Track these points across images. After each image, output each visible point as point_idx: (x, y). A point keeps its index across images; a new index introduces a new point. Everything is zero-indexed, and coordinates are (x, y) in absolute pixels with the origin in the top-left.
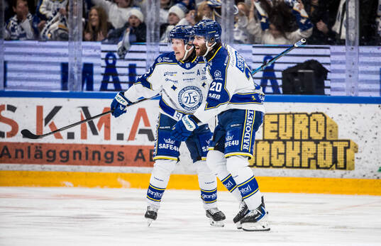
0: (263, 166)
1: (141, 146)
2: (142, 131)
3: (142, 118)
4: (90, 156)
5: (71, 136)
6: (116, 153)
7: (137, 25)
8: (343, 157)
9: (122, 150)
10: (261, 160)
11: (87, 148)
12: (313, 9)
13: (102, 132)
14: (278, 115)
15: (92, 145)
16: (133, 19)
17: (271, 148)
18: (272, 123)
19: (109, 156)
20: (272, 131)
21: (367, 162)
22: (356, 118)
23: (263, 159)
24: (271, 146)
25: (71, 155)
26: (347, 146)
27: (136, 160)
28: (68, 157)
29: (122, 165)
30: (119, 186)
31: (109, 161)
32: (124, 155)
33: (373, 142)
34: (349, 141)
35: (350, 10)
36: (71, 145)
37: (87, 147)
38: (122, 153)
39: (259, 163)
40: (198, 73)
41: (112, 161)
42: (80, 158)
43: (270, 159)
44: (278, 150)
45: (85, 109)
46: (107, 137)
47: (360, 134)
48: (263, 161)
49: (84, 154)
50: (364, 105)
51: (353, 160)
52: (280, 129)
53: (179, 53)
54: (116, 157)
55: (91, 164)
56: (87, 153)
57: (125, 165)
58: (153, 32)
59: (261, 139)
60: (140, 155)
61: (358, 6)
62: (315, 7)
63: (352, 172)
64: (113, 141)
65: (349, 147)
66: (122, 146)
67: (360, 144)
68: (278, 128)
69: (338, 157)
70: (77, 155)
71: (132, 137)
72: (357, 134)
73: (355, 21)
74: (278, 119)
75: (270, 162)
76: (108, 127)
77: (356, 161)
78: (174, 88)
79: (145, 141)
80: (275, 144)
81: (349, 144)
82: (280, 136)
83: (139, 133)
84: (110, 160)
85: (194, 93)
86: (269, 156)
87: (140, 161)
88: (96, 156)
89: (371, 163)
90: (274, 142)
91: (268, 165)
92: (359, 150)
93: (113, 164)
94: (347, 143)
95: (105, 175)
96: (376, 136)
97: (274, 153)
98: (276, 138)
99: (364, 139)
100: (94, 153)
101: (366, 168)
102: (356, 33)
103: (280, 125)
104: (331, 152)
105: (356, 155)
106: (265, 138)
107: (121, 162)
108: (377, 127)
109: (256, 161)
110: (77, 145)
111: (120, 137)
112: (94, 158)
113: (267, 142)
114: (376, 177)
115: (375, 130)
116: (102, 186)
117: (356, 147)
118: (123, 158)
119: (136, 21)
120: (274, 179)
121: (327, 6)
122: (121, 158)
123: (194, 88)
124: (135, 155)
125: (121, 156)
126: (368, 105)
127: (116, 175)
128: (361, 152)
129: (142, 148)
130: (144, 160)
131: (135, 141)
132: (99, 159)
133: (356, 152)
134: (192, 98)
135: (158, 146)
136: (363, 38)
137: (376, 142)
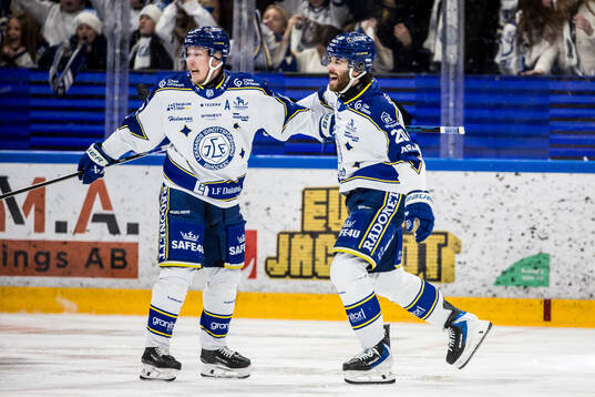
0: (301, 276)
1: (96, 243)
2: (97, 218)
3: (98, 196)
4: (11, 259)
6: (53, 255)
7: (91, 39)
8: (435, 261)
9: (65, 249)
10: (299, 266)
11: (4, 246)
12: (386, 13)
13: (30, 220)
14: (328, 190)
15: (13, 242)
16: (84, 30)
17: (314, 246)
18: (317, 203)
19: (42, 259)
20: (316, 218)
21: (476, 268)
22: (458, 195)
23: (301, 264)
24: (314, 242)
26: (443, 242)
27: (87, 266)
29: (63, 275)
30: (59, 310)
31: (42, 268)
32: (68, 258)
33: (486, 235)
34: (445, 234)
35: (448, 14)
37: (4, 244)
38: (65, 254)
39: (295, 271)
40: (227, 106)
41: (47, 268)
43: (314, 264)
44: (326, 249)
45: (3, 181)
46: (39, 227)
47: (465, 221)
48: (301, 268)
50: (471, 174)
51: (453, 266)
52: (330, 214)
53: (197, 71)
54: (53, 261)
55: (11, 274)
56: (5, 254)
57: (69, 274)
58: (118, 51)
59: (299, 229)
60: (94, 258)
61: (462, 8)
62: (390, 9)
63: (451, 287)
64: (50, 234)
65: (446, 245)
66: (65, 243)
67: (465, 239)
68: (327, 212)
69: (428, 260)
71: (81, 228)
72: (459, 221)
73: (458, 31)
74: (328, 198)
75: (314, 268)
76: (40, 212)
77: (457, 267)
78: (186, 131)
79: (102, 233)
80: (322, 239)
81: (446, 240)
82: (330, 225)
83: (93, 221)
84: (44, 267)
85: (221, 140)
86: (311, 259)
87: (94, 268)
88: (21, 259)
89: (483, 270)
90: (321, 236)
91: (310, 273)
92: (463, 249)
93: (48, 272)
94: (443, 237)
95: (35, 292)
96: (490, 225)
97: (320, 254)
98: (324, 229)
99: (471, 231)
100: (17, 254)
101: (474, 279)
102: (458, 54)
103: (331, 207)
104: (416, 252)
105: (458, 258)
106: (307, 228)
107: (62, 269)
108: (493, 210)
109: (289, 268)
111: (61, 227)
112: (16, 264)
113: (308, 236)
114: (490, 295)
115: (489, 216)
116: (30, 310)
117: (458, 244)
118: (66, 263)
119: (89, 33)
120: (320, 298)
121: (412, 8)
122: (62, 263)
123: (219, 130)
124: (85, 257)
125: (63, 260)
126: (479, 174)
127: (55, 291)
128: (466, 252)
129: (98, 246)
130: (101, 266)
131: (86, 233)
132: (26, 264)
133: (458, 252)
134: (217, 148)
135: (170, 245)
136: (471, 61)
137: (491, 236)
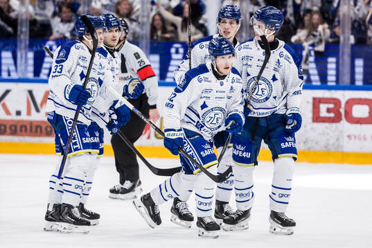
4: (34, 129)
5: (18, 113)
25: (18, 128)
28: (16, 130)
36: (18, 121)
37: (31, 123)
42: (26, 131)
45: (30, 92)
49: (28, 128)
55: (34, 136)
56: (31, 127)
70: (23, 129)
88: (39, 130)
100: (37, 127)
110: (23, 121)
112: (36, 131)
132: (41, 132)
